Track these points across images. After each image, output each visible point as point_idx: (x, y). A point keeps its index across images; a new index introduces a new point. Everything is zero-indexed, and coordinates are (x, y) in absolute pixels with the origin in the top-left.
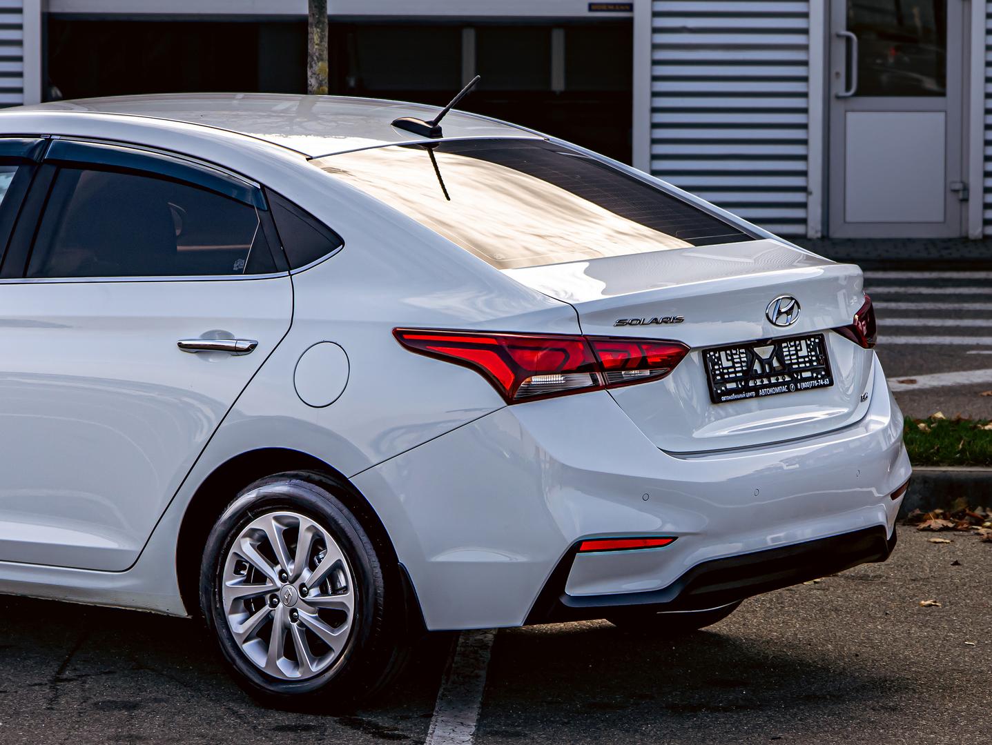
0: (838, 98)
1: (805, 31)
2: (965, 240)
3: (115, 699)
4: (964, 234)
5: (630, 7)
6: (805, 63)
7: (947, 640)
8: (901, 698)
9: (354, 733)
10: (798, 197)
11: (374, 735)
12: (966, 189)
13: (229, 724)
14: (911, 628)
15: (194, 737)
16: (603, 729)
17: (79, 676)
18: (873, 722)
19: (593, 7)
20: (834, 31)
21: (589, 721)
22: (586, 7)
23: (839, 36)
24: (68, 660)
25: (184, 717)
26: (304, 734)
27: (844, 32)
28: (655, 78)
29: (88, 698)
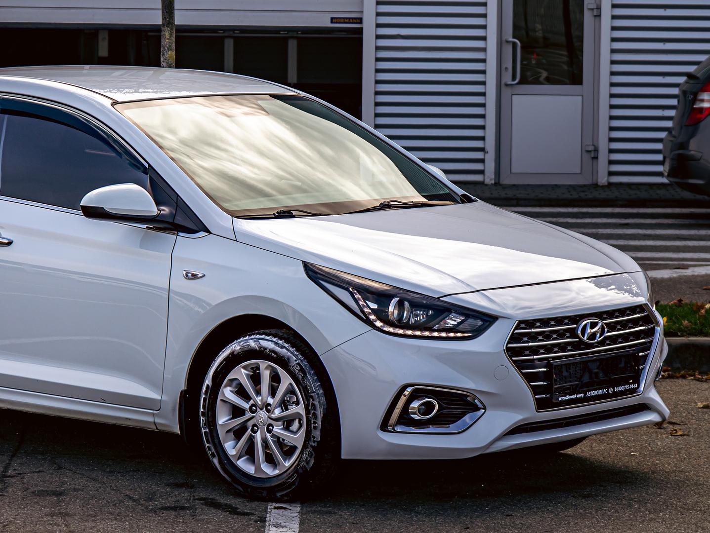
0: (507, 85)
1: (484, 38)
2: (596, 186)
3: (46, 489)
4: (595, 182)
5: (360, 20)
6: (484, 61)
7: (618, 452)
8: (592, 489)
9: (216, 511)
10: (479, 155)
11: (230, 513)
12: (596, 150)
13: (128, 505)
14: (592, 444)
15: (105, 514)
16: (388, 509)
17: (19, 474)
18: (574, 505)
19: (334, 21)
20: (504, 39)
21: (378, 504)
22: (329, 20)
23: (507, 42)
24: (9, 464)
25: (96, 501)
26: (181, 512)
27: (511, 39)
28: (378, 71)
29: (27, 489)
